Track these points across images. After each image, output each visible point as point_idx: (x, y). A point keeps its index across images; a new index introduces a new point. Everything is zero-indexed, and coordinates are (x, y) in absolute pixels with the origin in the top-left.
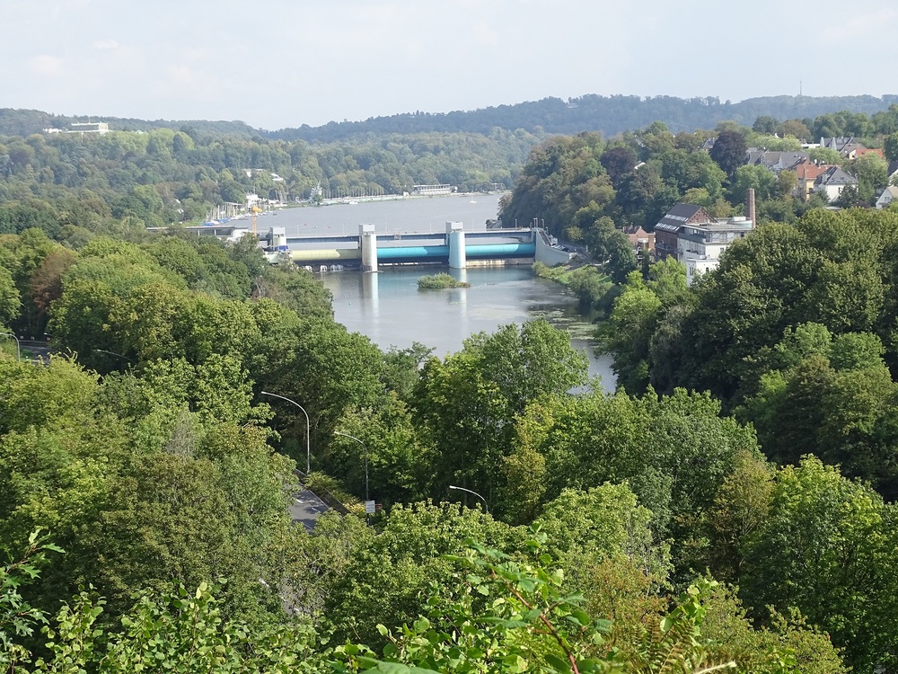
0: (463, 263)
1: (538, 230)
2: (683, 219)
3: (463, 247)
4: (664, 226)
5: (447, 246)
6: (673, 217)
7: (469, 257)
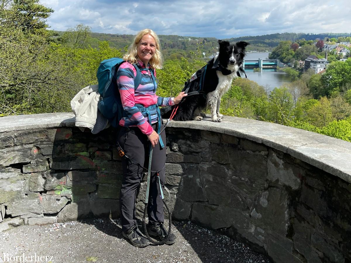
0: (262, 66)
1: (278, 60)
2: (312, 59)
3: (262, 63)
4: (307, 60)
5: (259, 63)
6: (309, 58)
7: (263, 65)
